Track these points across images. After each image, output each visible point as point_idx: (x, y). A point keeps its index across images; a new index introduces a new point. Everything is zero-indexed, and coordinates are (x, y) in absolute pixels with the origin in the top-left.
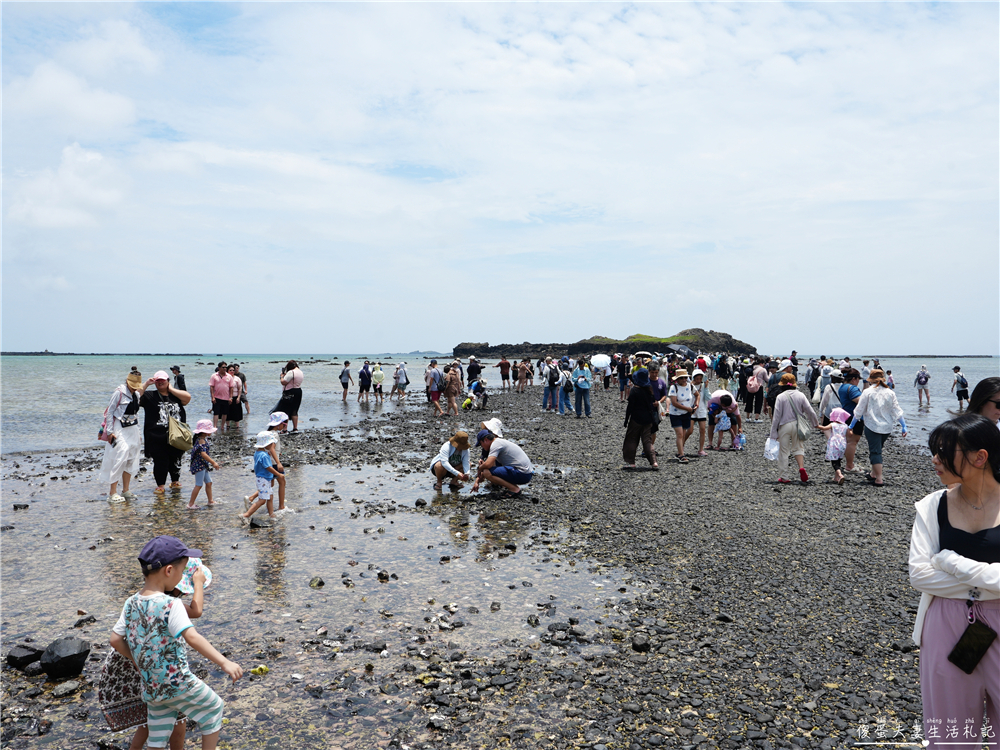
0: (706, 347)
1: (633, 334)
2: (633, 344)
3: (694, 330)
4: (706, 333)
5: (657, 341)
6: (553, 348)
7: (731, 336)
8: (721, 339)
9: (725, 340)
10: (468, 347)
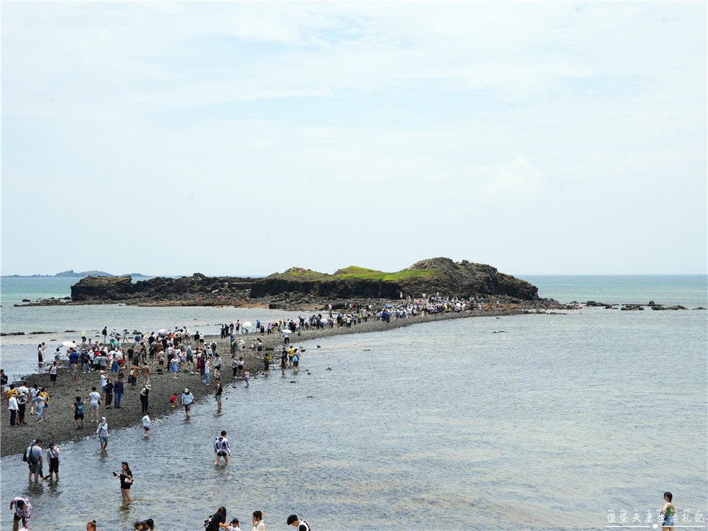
0: (452, 287)
2: (343, 282)
3: (437, 259)
4: (454, 265)
5: (376, 279)
6: (230, 286)
7: (495, 270)
8: (479, 275)
9: (485, 275)
10: (96, 284)
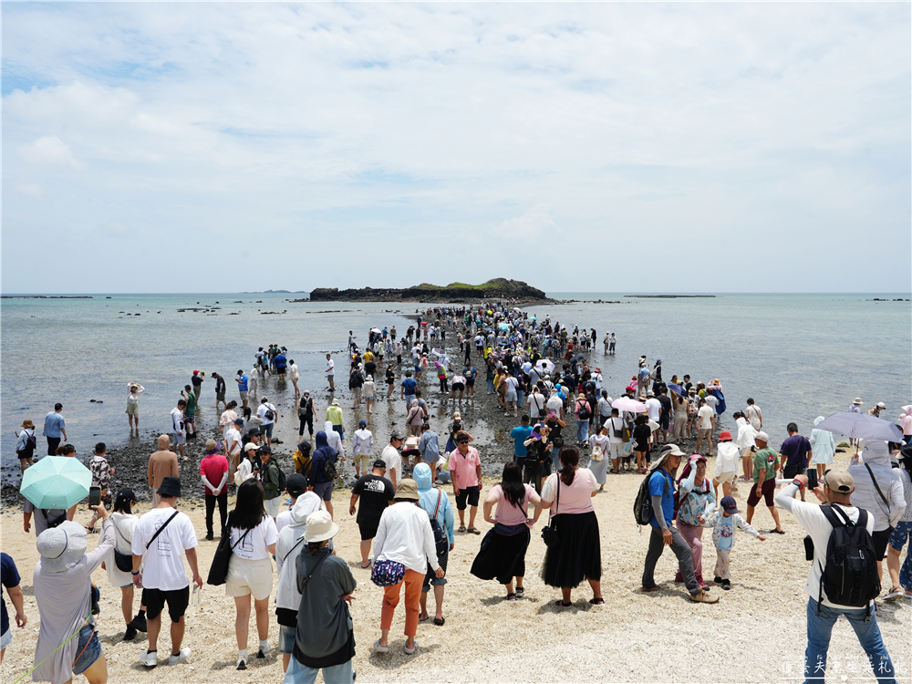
1: (452, 282)
2: (452, 290)
3: (499, 279)
4: (507, 282)
5: (471, 288)
7: (526, 284)
8: (519, 286)
10: (322, 292)
